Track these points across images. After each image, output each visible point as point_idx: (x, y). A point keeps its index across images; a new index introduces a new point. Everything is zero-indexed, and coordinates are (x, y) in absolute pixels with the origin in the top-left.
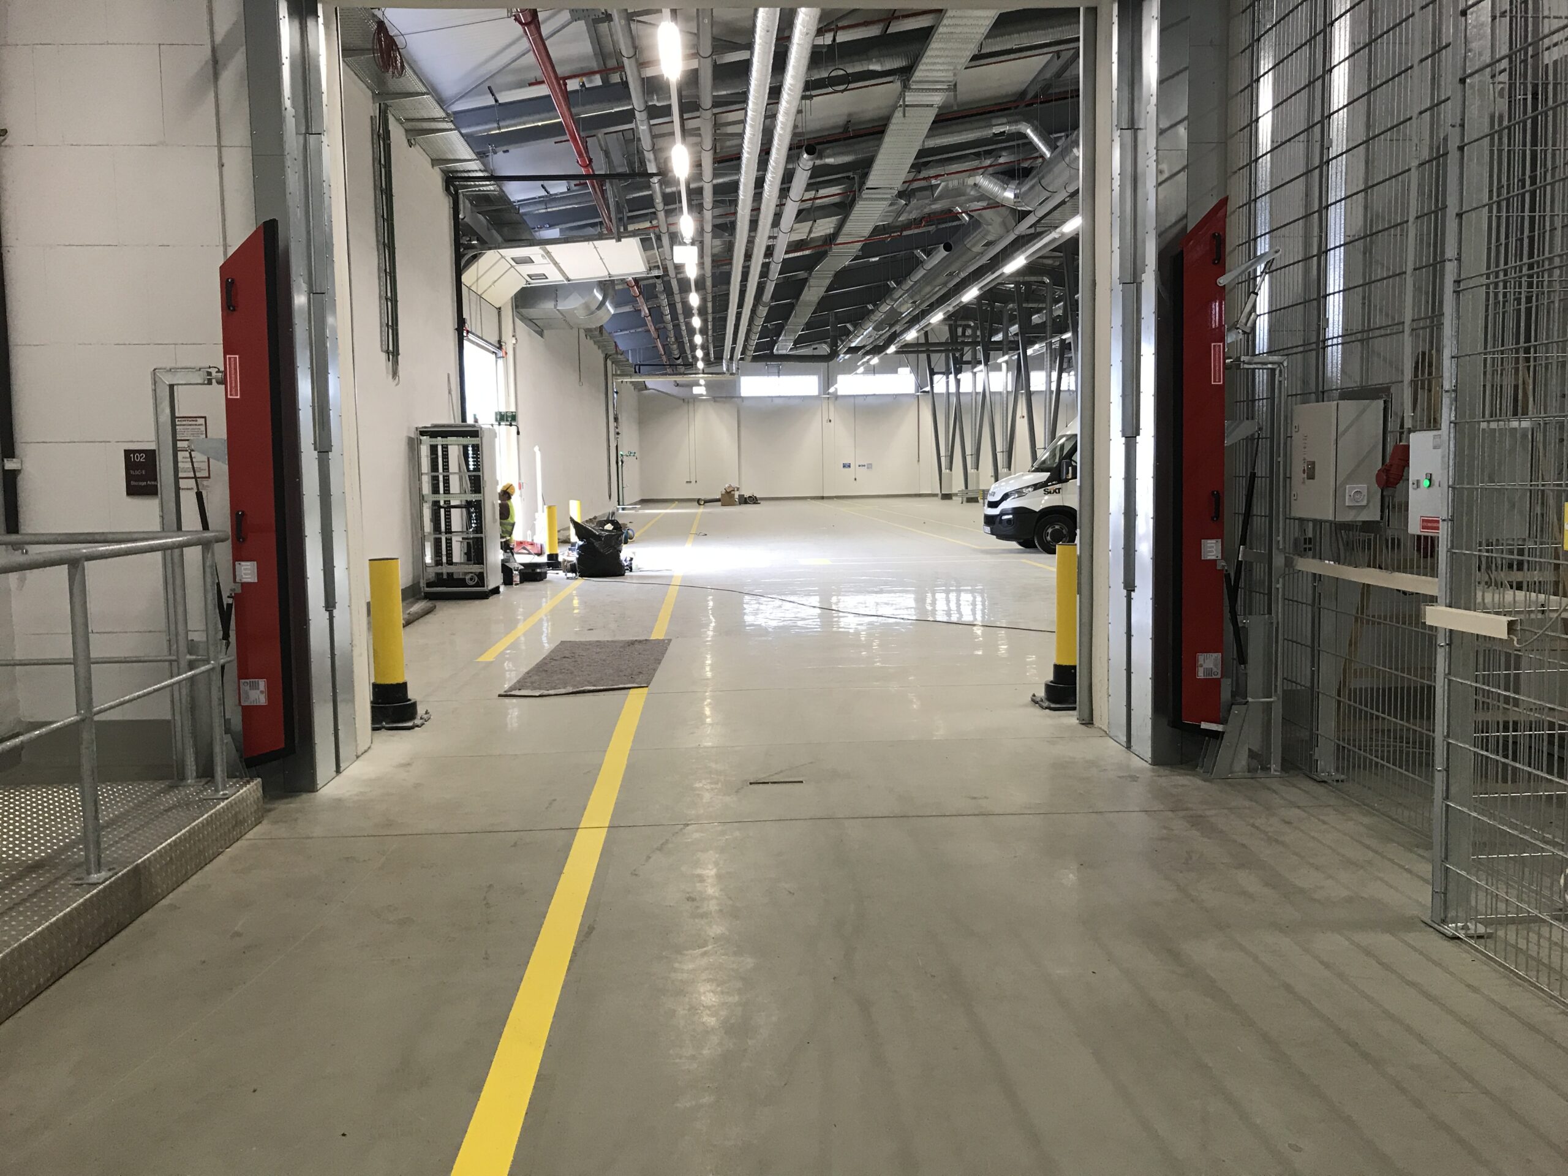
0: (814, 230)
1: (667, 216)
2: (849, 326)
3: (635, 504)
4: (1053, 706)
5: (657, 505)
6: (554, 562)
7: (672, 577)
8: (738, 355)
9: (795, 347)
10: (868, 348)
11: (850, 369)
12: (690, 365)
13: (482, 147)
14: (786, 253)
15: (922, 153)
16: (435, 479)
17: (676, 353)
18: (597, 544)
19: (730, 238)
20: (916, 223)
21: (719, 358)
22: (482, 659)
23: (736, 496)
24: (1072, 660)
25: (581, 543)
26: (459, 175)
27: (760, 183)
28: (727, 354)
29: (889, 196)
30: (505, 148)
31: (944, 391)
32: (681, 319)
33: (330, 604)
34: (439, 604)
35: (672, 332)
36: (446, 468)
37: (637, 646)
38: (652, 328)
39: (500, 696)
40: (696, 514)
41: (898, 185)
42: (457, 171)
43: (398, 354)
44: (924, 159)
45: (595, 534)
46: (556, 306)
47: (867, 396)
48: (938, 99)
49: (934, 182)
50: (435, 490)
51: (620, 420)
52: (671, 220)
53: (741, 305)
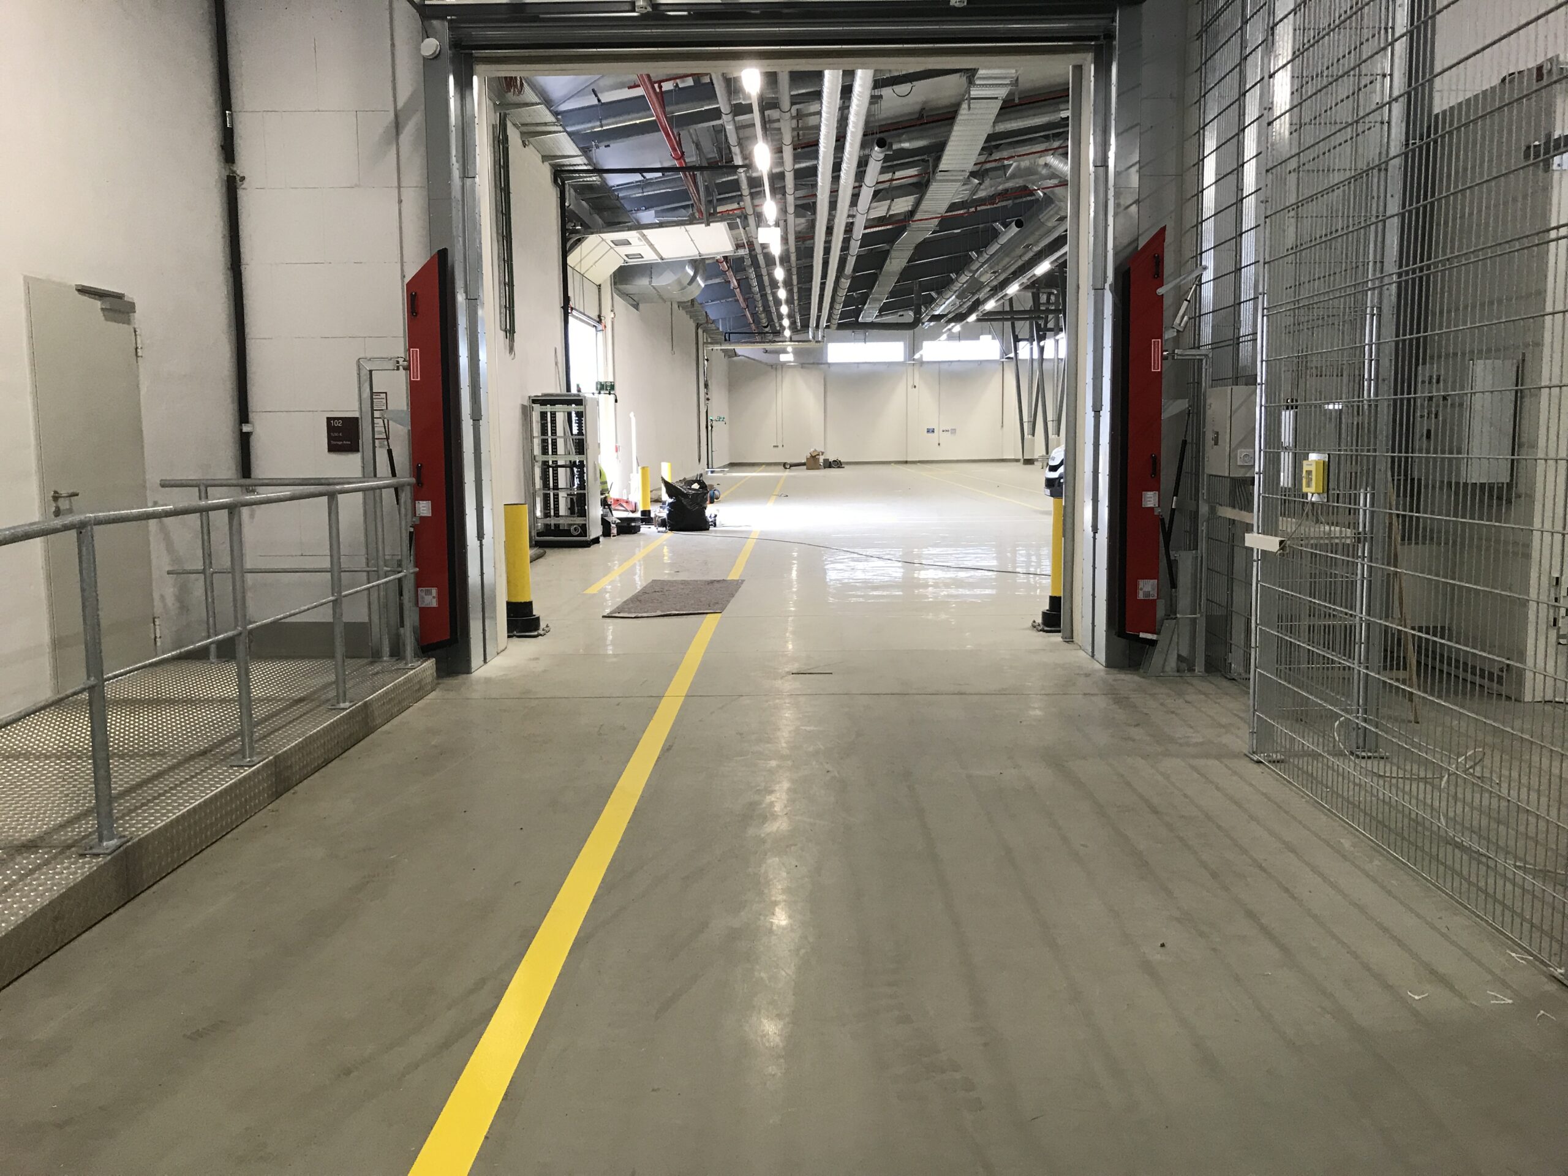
0: (892, 208)
1: (752, 199)
2: (933, 294)
3: (724, 467)
4: (1046, 629)
5: (744, 468)
6: (646, 518)
7: (750, 532)
8: (824, 323)
9: (880, 315)
10: (950, 316)
11: (934, 336)
12: (778, 333)
13: (586, 143)
14: (865, 228)
15: (990, 138)
16: (544, 442)
17: (764, 322)
18: (684, 502)
19: (813, 217)
20: (991, 199)
21: (805, 326)
22: (587, 592)
23: (821, 460)
24: (1060, 593)
25: (671, 500)
26: (566, 168)
27: (837, 167)
28: (813, 322)
29: (961, 178)
30: (607, 143)
31: (1028, 357)
32: (768, 291)
33: (480, 536)
34: (549, 551)
35: (760, 302)
36: (554, 432)
37: (717, 585)
38: (741, 300)
39: (604, 617)
40: (780, 477)
41: (970, 167)
42: (564, 165)
43: (514, 332)
44: (993, 143)
45: (683, 493)
46: (650, 282)
47: (951, 362)
48: (1002, 93)
49: (1006, 162)
50: (545, 451)
51: (710, 386)
52: (756, 202)
53: (824, 276)
